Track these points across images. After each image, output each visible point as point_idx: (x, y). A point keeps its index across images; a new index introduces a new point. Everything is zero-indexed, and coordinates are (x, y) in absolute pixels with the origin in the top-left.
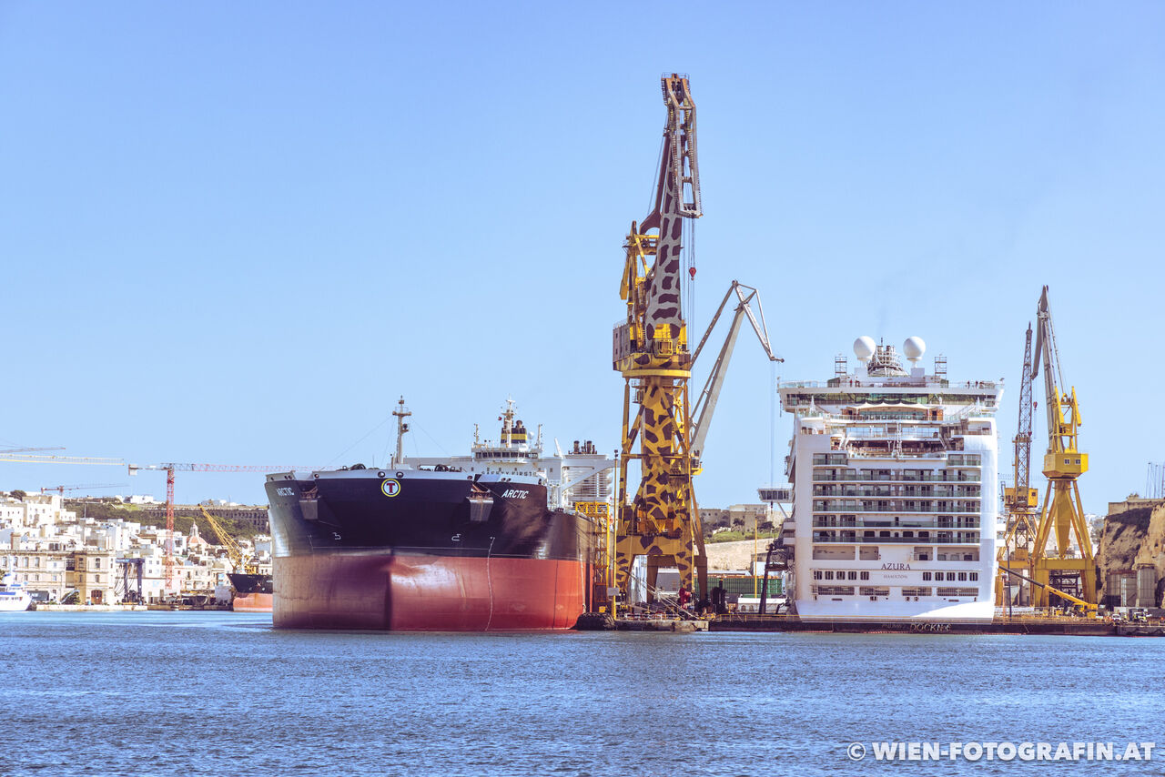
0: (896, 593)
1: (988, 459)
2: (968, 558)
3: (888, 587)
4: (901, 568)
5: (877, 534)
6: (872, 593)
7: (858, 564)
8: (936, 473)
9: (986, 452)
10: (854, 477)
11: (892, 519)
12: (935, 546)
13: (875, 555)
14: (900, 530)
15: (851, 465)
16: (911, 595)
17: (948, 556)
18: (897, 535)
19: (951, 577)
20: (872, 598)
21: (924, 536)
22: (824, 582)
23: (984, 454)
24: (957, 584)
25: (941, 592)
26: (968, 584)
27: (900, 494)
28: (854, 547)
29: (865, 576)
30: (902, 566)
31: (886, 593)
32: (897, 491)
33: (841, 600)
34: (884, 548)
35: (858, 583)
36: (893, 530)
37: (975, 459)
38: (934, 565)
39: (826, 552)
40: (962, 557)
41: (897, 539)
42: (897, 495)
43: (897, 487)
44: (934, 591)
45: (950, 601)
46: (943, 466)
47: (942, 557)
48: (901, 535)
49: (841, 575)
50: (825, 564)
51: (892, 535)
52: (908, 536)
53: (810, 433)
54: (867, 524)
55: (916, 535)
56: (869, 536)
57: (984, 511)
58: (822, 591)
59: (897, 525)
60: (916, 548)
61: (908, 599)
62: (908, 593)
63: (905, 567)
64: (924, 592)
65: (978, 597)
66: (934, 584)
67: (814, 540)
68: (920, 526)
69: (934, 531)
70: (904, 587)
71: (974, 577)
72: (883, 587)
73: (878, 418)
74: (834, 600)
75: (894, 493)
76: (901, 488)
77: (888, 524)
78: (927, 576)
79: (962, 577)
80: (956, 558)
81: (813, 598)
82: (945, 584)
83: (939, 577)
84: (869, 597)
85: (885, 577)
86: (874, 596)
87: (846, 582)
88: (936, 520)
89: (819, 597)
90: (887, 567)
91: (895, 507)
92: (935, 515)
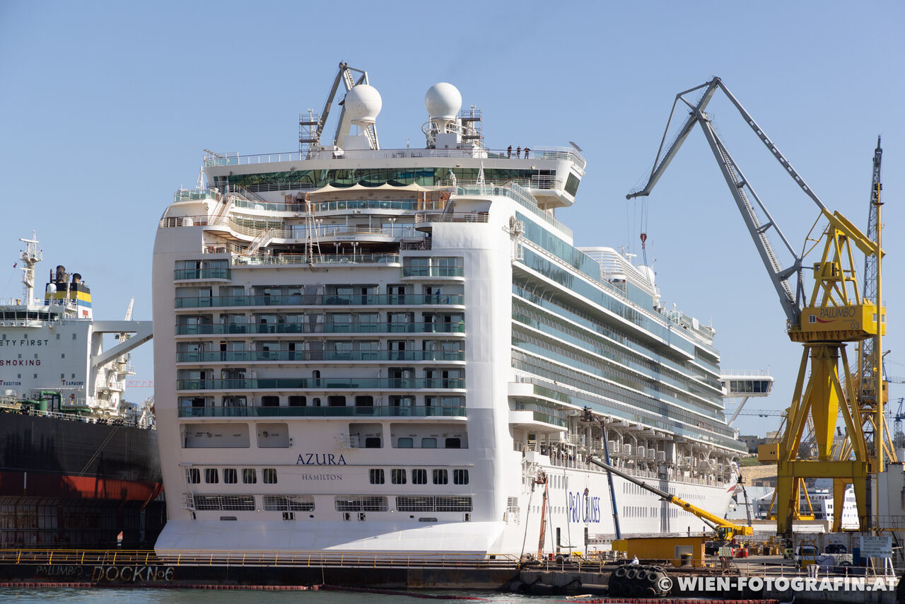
0: (326, 508)
1: (478, 263)
2: (453, 443)
3: (311, 496)
4: (330, 461)
5: (284, 402)
6: (287, 506)
7: (254, 455)
8: (382, 290)
9: (474, 253)
10: (239, 301)
11: (308, 374)
12: (386, 421)
13: (284, 441)
14: (322, 394)
15: (236, 280)
16: (351, 509)
17: (417, 441)
18: (317, 401)
19: (420, 477)
20: (286, 516)
21: (365, 403)
22: (204, 488)
23: (470, 255)
24: (430, 489)
25: (405, 504)
26: (451, 489)
27: (317, 328)
28: (246, 426)
29: (271, 476)
30: (331, 458)
31: (308, 507)
32: (313, 325)
33: (234, 519)
34: (298, 426)
35: (260, 488)
36: (312, 393)
37: (451, 264)
38: (389, 456)
39: (210, 435)
40: (441, 441)
41: (317, 410)
42: (313, 331)
43: (313, 316)
44: (392, 502)
45: (421, 520)
46: (396, 279)
47: (404, 443)
48: (324, 402)
49: (231, 477)
50: (205, 457)
51: (309, 402)
52: (337, 405)
53: (180, 225)
54: (263, 383)
55: (350, 402)
56: (270, 404)
57: (471, 358)
58: (202, 503)
59: (318, 385)
60: (352, 426)
61: (348, 517)
62: (348, 506)
63: (336, 460)
64: (375, 504)
65: (471, 514)
66: (389, 489)
67: (181, 413)
68: (355, 386)
69: (381, 394)
70: (338, 495)
71: (462, 477)
72: (303, 496)
73: (333, 207)
74: (222, 519)
75: (307, 328)
76: (320, 319)
77: (301, 383)
78: (377, 476)
79: (440, 478)
80: (429, 443)
81: (189, 516)
82: (410, 489)
83: (399, 477)
84: (280, 513)
85: (305, 477)
86: (289, 512)
87: (240, 488)
88: (385, 374)
89: (200, 513)
90: (306, 460)
91: (311, 351)
92: (381, 365)
